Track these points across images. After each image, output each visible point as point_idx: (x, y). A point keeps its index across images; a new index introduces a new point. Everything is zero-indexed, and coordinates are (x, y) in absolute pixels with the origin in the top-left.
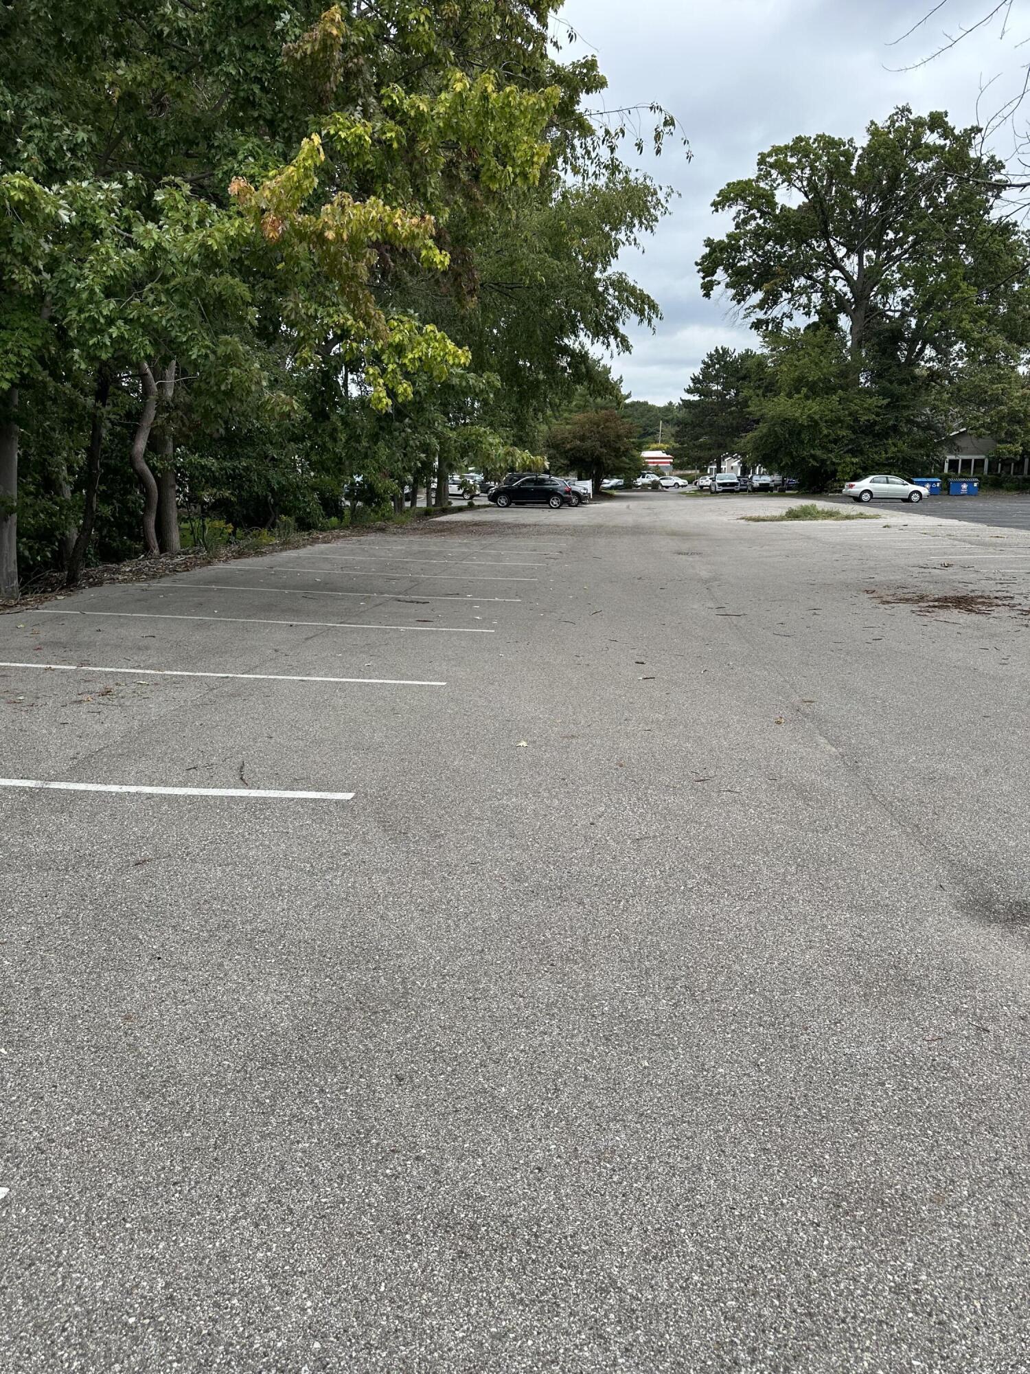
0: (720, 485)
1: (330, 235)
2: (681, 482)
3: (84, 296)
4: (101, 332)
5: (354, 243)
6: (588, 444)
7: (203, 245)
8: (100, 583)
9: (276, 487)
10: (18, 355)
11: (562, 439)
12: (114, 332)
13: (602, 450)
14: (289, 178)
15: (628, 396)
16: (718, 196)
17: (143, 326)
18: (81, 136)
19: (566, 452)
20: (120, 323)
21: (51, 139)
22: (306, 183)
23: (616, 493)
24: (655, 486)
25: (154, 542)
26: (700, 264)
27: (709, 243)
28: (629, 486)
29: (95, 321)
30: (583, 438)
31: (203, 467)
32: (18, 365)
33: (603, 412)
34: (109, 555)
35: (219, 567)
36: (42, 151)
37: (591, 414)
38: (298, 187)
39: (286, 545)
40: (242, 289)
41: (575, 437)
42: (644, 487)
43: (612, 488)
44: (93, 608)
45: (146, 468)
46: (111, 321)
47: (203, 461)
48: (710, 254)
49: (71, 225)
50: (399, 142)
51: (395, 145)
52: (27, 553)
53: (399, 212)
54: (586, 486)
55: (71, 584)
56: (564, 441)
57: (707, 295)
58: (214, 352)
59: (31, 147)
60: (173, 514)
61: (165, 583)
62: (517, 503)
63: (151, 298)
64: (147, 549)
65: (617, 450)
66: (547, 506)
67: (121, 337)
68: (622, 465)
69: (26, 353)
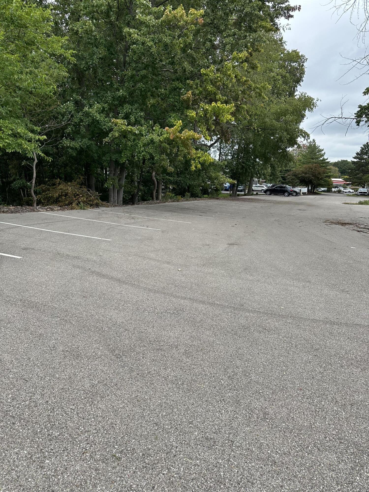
0: (360, 192)
1: (182, 138)
2: (351, 191)
3: (139, 147)
4: (141, 153)
5: (187, 139)
6: (307, 175)
7: (160, 140)
8: (139, 204)
9: (188, 185)
10: (127, 155)
11: (298, 173)
12: (143, 153)
13: (312, 178)
14: (175, 128)
15: (327, 159)
16: (366, 90)
17: (148, 152)
18: (142, 114)
19: (299, 178)
20: (144, 152)
21: (137, 115)
22: (178, 129)
23: (323, 193)
24: (339, 192)
25: (155, 198)
26: (356, 114)
27: (360, 106)
28: (329, 191)
29: (140, 151)
30: (306, 173)
31: (169, 179)
32: (127, 157)
33: (314, 164)
34: (144, 199)
35: (167, 203)
36: (135, 117)
37: (310, 165)
38: (177, 129)
39: (187, 200)
40: (168, 146)
41: (303, 173)
42: (335, 192)
43: (322, 191)
44: (136, 208)
45: (155, 179)
46: (143, 152)
47: (169, 178)
48: (360, 111)
49: (138, 134)
50: (203, 115)
51: (202, 115)
52: (125, 197)
53: (196, 133)
54: (305, 190)
55: (133, 204)
56: (299, 174)
57: (358, 125)
58: (160, 159)
59: (133, 116)
60: (161, 191)
61: (153, 205)
62: (274, 194)
63: (150, 147)
64: (153, 199)
65: (318, 178)
66: (283, 195)
67: (144, 155)
68: (321, 183)
69: (128, 155)
